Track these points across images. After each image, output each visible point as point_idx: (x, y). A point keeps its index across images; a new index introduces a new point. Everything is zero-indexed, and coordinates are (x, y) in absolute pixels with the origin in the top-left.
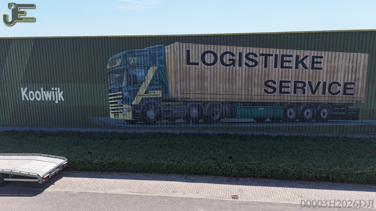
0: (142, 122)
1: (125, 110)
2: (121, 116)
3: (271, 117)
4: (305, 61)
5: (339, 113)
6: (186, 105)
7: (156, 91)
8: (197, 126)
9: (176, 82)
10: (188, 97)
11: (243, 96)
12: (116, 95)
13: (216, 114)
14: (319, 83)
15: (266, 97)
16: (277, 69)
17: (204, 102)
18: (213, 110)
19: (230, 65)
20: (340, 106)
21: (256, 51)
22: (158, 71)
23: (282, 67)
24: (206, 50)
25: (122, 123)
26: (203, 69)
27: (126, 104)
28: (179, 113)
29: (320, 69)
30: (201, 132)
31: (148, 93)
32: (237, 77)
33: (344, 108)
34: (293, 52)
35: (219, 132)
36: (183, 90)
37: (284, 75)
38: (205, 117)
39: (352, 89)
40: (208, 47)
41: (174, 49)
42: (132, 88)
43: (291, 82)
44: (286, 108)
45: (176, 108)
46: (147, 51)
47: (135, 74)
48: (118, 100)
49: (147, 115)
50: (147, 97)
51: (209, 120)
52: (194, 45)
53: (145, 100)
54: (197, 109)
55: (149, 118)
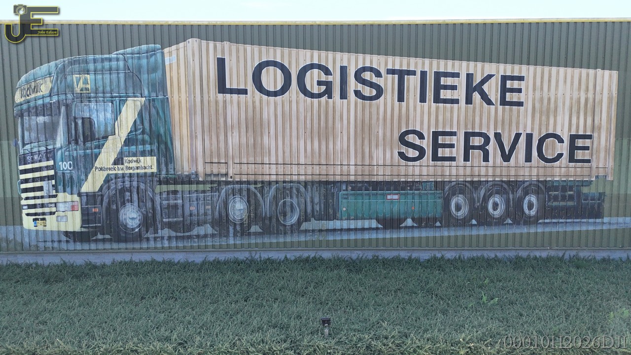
0: (108, 236)
1: (61, 207)
2: (52, 224)
3: (416, 216)
4: (485, 87)
5: (562, 204)
6: (218, 190)
7: (142, 158)
8: (245, 241)
9: (192, 136)
10: (223, 171)
11: (352, 168)
12: (39, 169)
13: (292, 211)
14: (518, 136)
15: (403, 170)
16: (426, 105)
17: (263, 182)
18: (284, 203)
19: (320, 96)
20: (565, 187)
21: (379, 65)
22: (146, 108)
23: (437, 99)
24: (264, 59)
25: (56, 238)
26: (257, 104)
27: (64, 191)
28: (202, 211)
29: (520, 104)
30: (256, 257)
31: (123, 164)
32: (338, 125)
33: (572, 193)
34: (461, 66)
35: (297, 254)
36: (211, 156)
37: (441, 118)
38: (263, 219)
39: (587, 148)
40: (268, 52)
41: (186, 56)
42: (81, 152)
43: (458, 134)
44: (449, 194)
45: (194, 199)
46: (118, 60)
47: (88, 116)
48: (44, 181)
49: (121, 218)
50: (121, 172)
51: (273, 227)
52: (234, 46)
53: (113, 181)
54: (246, 200)
55: (125, 226)
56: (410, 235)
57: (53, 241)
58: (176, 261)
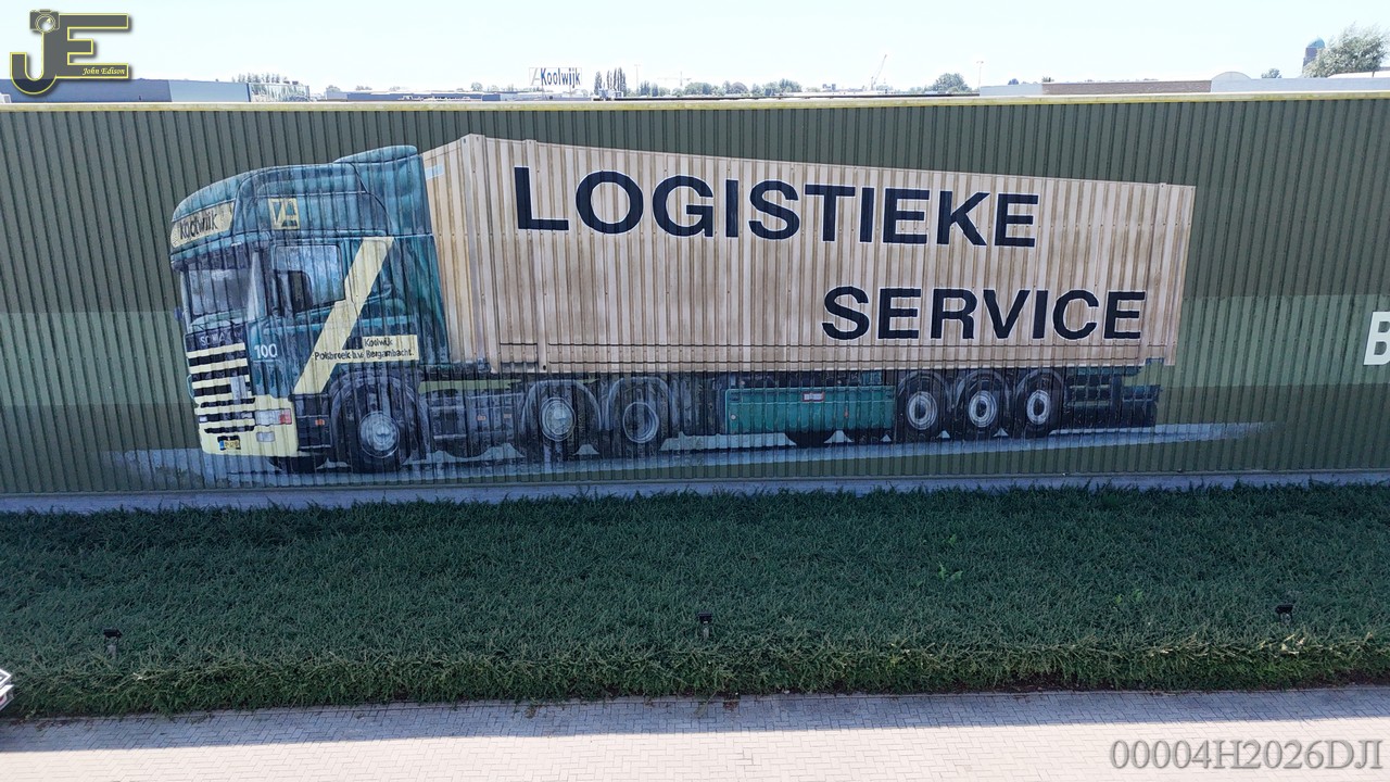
0: (342, 464)
1: (263, 418)
2: (249, 445)
4: (972, 215)
6: (522, 388)
7: (393, 338)
8: (571, 470)
9: (477, 301)
10: (531, 358)
11: (747, 352)
12: (222, 358)
13: (646, 421)
14: (1023, 295)
15: (830, 354)
16: (871, 245)
17: (597, 375)
18: (634, 408)
19: (692, 231)
20: (1095, 377)
21: (793, 178)
22: (396, 254)
23: (890, 236)
24: (596, 170)
25: (258, 468)
26: (586, 245)
27: (266, 393)
29: (1029, 242)
30: (589, 495)
31: (361, 347)
32: (723, 280)
33: (1106, 386)
34: (931, 179)
35: (656, 489)
36: (510, 332)
37: (895, 267)
38: (600, 434)
39: (1134, 315)
40: (602, 157)
41: (460, 165)
42: (290, 329)
43: (923, 293)
44: (905, 390)
45: (485, 403)
46: (343, 172)
47: (299, 269)
48: (232, 376)
49: (363, 436)
50: (358, 361)
51: (617, 445)
52: (543, 148)
53: (347, 376)
54: (570, 405)
55: (371, 448)
56: (840, 456)
57: (253, 472)
58: (458, 502)
